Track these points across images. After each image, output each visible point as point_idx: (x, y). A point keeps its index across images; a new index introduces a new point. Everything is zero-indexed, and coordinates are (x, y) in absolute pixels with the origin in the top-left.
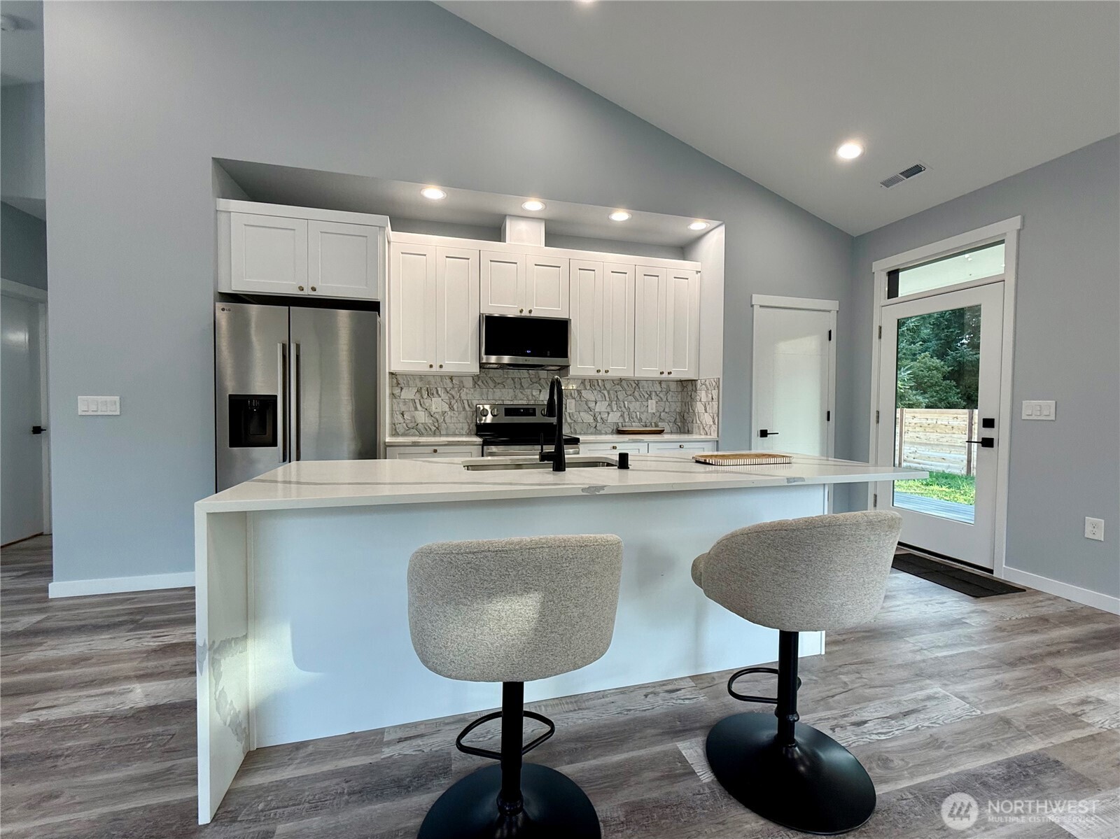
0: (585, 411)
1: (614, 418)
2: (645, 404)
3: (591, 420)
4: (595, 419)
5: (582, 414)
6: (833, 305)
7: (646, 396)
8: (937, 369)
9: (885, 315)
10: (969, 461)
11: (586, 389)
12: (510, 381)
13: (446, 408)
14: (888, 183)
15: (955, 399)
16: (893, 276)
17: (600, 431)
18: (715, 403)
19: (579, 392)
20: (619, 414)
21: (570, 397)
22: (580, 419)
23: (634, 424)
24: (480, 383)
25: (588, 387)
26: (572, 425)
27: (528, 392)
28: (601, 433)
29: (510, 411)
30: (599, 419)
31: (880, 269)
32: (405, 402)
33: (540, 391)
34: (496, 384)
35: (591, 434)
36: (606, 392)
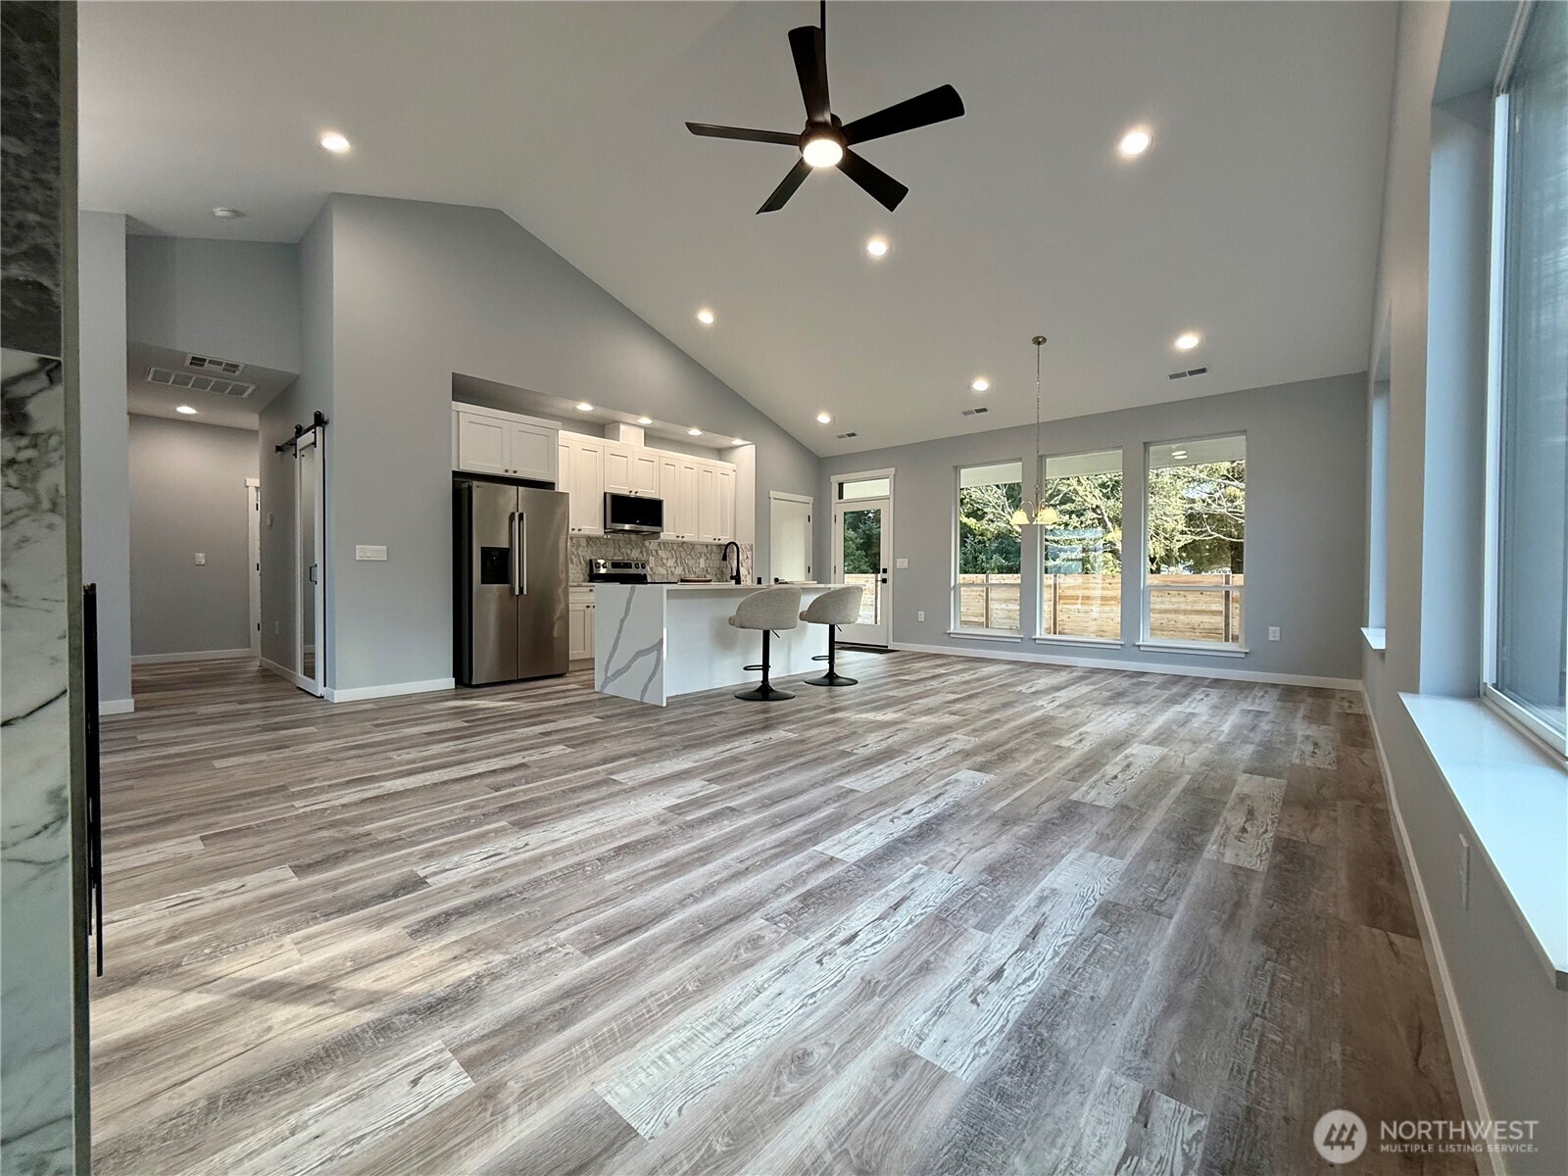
0: (661, 566)
4: (667, 572)
6: (810, 499)
8: (852, 540)
9: (838, 510)
10: (876, 616)
14: (841, 437)
15: (864, 567)
16: (841, 485)
18: (750, 561)
19: (656, 551)
20: (682, 569)
29: (615, 565)
30: (669, 572)
31: (835, 480)
36: (673, 552)
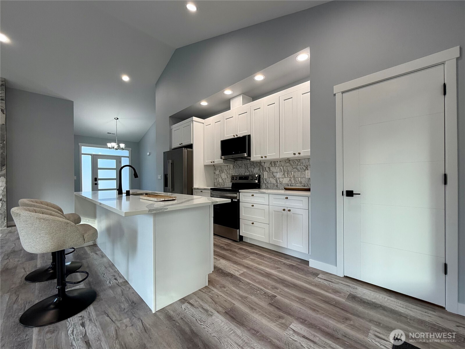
0: (272, 177)
1: (286, 181)
2: (304, 173)
3: (275, 182)
4: (277, 182)
5: (271, 179)
7: (305, 168)
11: (272, 166)
12: (244, 165)
13: (226, 177)
17: (279, 188)
19: (269, 168)
20: (289, 179)
21: (265, 171)
22: (269, 182)
23: (297, 185)
24: (235, 167)
25: (273, 166)
26: (266, 184)
27: (250, 169)
28: (279, 189)
29: (240, 178)
30: (278, 181)
32: (217, 175)
33: (254, 169)
34: (240, 167)
35: (275, 189)
36: (282, 167)
